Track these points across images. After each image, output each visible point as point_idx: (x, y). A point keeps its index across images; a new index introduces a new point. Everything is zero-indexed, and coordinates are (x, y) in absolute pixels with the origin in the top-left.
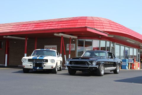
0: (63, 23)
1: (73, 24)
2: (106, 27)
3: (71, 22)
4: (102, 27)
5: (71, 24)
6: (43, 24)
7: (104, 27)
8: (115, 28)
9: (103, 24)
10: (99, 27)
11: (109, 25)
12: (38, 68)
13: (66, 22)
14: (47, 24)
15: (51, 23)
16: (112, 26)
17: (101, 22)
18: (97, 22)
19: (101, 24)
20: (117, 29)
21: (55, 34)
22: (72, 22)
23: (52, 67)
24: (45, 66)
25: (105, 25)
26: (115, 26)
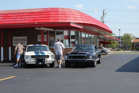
0: (35, 14)
1: (46, 16)
2: (78, 19)
3: (43, 14)
4: (74, 18)
5: (44, 16)
6: (12, 15)
7: (76, 18)
8: (85, 20)
9: (75, 16)
10: (72, 18)
11: (80, 16)
12: (40, 63)
13: (38, 14)
14: (16, 15)
15: (21, 15)
16: (83, 17)
17: (72, 13)
18: (69, 13)
19: (73, 16)
20: (87, 20)
21: (37, 28)
22: (45, 13)
23: (52, 62)
24: (46, 61)
25: (77, 16)
26: (84, 17)
